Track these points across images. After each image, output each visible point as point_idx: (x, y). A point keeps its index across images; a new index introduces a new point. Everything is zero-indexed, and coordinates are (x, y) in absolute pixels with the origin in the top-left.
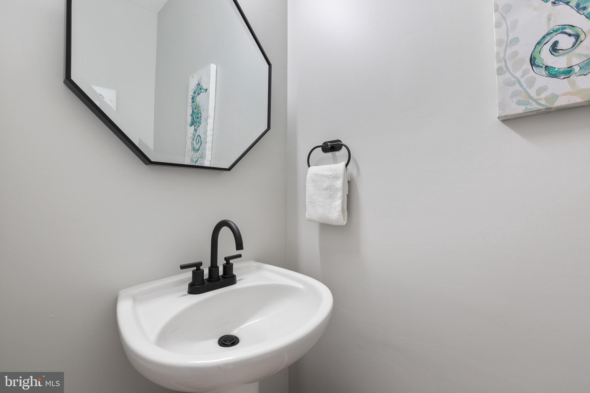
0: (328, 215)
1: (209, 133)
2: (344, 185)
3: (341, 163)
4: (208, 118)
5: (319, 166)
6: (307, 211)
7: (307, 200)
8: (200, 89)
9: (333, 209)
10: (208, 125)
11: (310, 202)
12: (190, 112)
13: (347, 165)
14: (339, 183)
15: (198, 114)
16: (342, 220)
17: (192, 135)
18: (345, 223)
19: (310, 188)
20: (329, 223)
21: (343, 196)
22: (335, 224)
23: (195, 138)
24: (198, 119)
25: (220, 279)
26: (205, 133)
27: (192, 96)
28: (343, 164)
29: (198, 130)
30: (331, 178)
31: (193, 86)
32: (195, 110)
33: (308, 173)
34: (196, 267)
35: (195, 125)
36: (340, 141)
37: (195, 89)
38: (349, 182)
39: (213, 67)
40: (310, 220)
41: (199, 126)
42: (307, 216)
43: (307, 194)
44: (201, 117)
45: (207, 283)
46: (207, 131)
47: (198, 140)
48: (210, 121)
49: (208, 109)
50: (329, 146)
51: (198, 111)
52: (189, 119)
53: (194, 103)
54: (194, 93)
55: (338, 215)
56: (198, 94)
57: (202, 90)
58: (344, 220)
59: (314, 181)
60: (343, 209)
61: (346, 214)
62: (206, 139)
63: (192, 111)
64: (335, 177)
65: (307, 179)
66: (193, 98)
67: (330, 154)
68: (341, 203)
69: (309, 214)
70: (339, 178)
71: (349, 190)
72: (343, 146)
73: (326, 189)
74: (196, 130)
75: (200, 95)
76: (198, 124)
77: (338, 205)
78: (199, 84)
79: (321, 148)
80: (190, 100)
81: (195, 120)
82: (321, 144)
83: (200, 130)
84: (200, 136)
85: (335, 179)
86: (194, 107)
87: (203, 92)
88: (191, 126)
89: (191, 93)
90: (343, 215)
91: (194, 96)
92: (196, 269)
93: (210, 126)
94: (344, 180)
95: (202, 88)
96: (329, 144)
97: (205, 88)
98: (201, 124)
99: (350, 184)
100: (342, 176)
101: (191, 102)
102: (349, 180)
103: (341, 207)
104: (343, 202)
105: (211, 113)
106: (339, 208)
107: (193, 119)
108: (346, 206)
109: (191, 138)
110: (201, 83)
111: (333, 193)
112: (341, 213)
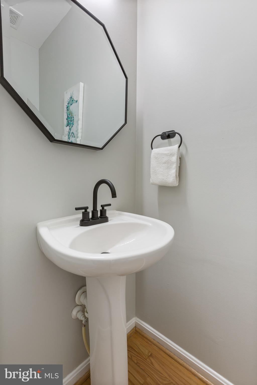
0: (166, 180)
1: (80, 131)
2: (177, 159)
3: (175, 145)
4: (78, 121)
5: (160, 148)
6: (151, 178)
7: (151, 171)
8: (72, 101)
9: (170, 176)
10: (79, 125)
11: (153, 172)
12: (66, 117)
13: (179, 147)
14: (174, 159)
15: (72, 118)
16: (176, 183)
17: (68, 133)
18: (177, 185)
19: (153, 163)
20: (166, 185)
21: (177, 167)
22: (171, 185)
23: (70, 135)
24: (71, 121)
25: (99, 219)
26: (77, 131)
27: (67, 106)
28: (177, 146)
29: (72, 129)
30: (168, 155)
31: (67, 99)
32: (69, 115)
33: (152, 153)
34: (84, 210)
35: (70, 125)
36: (174, 131)
37: (69, 101)
38: (180, 158)
39: (82, 84)
40: (153, 184)
41: (73, 126)
42: (151, 181)
43: (151, 166)
44: (73, 120)
45: (91, 220)
46: (78, 130)
47: (72, 135)
48: (80, 122)
49: (79, 115)
50: (167, 135)
51: (71, 116)
52: (65, 122)
53: (68, 110)
54: (68, 104)
55: (173, 179)
56: (71, 104)
57: (74, 102)
58: (177, 183)
59: (156, 158)
60: (176, 176)
61: (178, 179)
62: (78, 134)
63: (67, 116)
64: (172, 155)
65: (151, 157)
66: (67, 107)
67: (166, 141)
68: (175, 172)
69: (152, 180)
70: (174, 155)
71: (180, 164)
72: (176, 134)
73: (165, 163)
74: (70, 129)
75: (72, 105)
76: (71, 125)
77: (173, 173)
78: (71, 97)
79: (160, 136)
80: (65, 109)
81: (70, 123)
82: (161, 134)
83: (73, 129)
84: (73, 133)
85: (171, 156)
86: (68, 113)
87: (75, 103)
88: (67, 127)
89: (66, 104)
90: (176, 179)
91: (68, 106)
92: (84, 211)
93: (80, 126)
94: (177, 156)
95: (73, 100)
96: (167, 133)
97: (75, 100)
98: (74, 125)
99: (181, 159)
100: (176, 154)
101: (66, 110)
102: (180, 157)
103: (175, 174)
104: (176, 171)
105: (80, 117)
106: (174, 175)
107: (68, 122)
108: (178, 174)
109: (67, 135)
110: (73, 96)
111: (170, 165)
112: (175, 178)
